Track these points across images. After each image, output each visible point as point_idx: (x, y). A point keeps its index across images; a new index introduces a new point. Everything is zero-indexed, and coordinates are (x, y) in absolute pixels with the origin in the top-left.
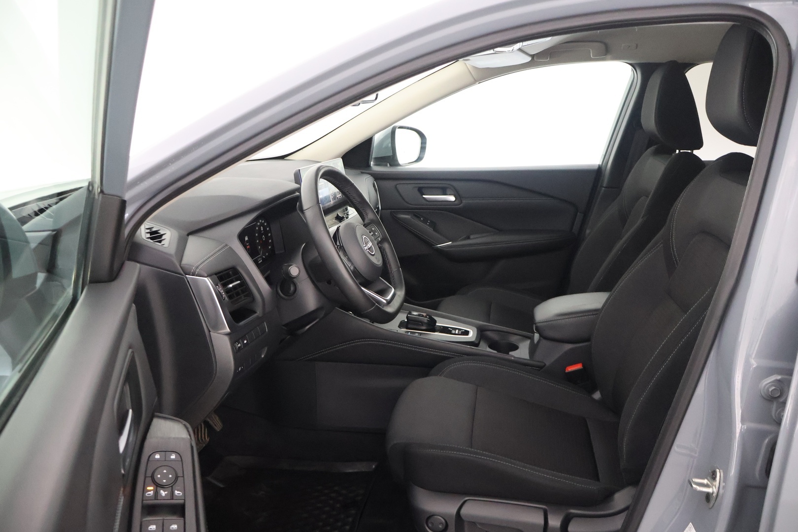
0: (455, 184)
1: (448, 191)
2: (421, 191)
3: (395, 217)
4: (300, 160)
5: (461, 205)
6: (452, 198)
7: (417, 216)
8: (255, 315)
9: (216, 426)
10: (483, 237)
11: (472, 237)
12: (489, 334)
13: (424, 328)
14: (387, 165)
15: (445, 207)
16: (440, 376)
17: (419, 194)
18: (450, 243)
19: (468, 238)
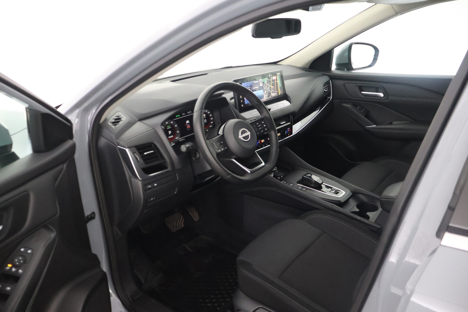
0: (384, 85)
1: (380, 90)
2: (361, 89)
3: (340, 105)
4: (285, 65)
5: (387, 101)
6: (382, 95)
7: (355, 105)
8: (167, 170)
9: (194, 217)
10: (403, 124)
11: (394, 123)
12: (361, 196)
13: (312, 186)
14: (344, 70)
15: (376, 100)
16: (303, 220)
17: (358, 91)
18: (375, 126)
19: (391, 124)
